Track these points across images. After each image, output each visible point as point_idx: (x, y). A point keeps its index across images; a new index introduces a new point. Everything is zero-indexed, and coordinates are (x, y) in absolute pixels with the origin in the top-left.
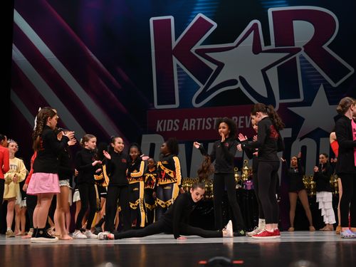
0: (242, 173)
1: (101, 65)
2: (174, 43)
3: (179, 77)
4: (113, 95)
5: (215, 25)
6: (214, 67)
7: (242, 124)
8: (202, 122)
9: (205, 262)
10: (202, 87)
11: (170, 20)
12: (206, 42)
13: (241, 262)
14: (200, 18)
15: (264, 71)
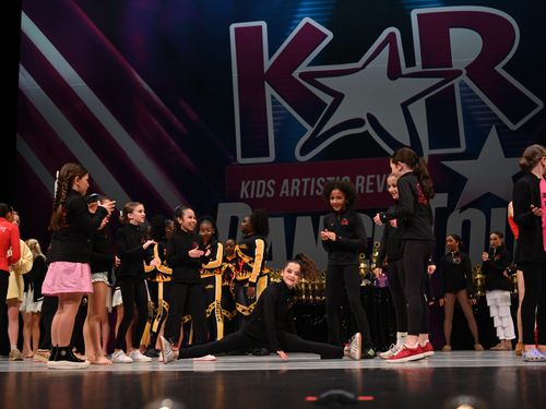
0: (371, 262)
1: (156, 97)
2: (268, 63)
3: (274, 115)
4: (173, 142)
5: (330, 35)
6: (328, 100)
7: (371, 187)
8: (309, 183)
9: (314, 399)
10: (310, 130)
11: (260, 27)
12: (316, 62)
13: (370, 398)
14: (307, 23)
15: (405, 106)
